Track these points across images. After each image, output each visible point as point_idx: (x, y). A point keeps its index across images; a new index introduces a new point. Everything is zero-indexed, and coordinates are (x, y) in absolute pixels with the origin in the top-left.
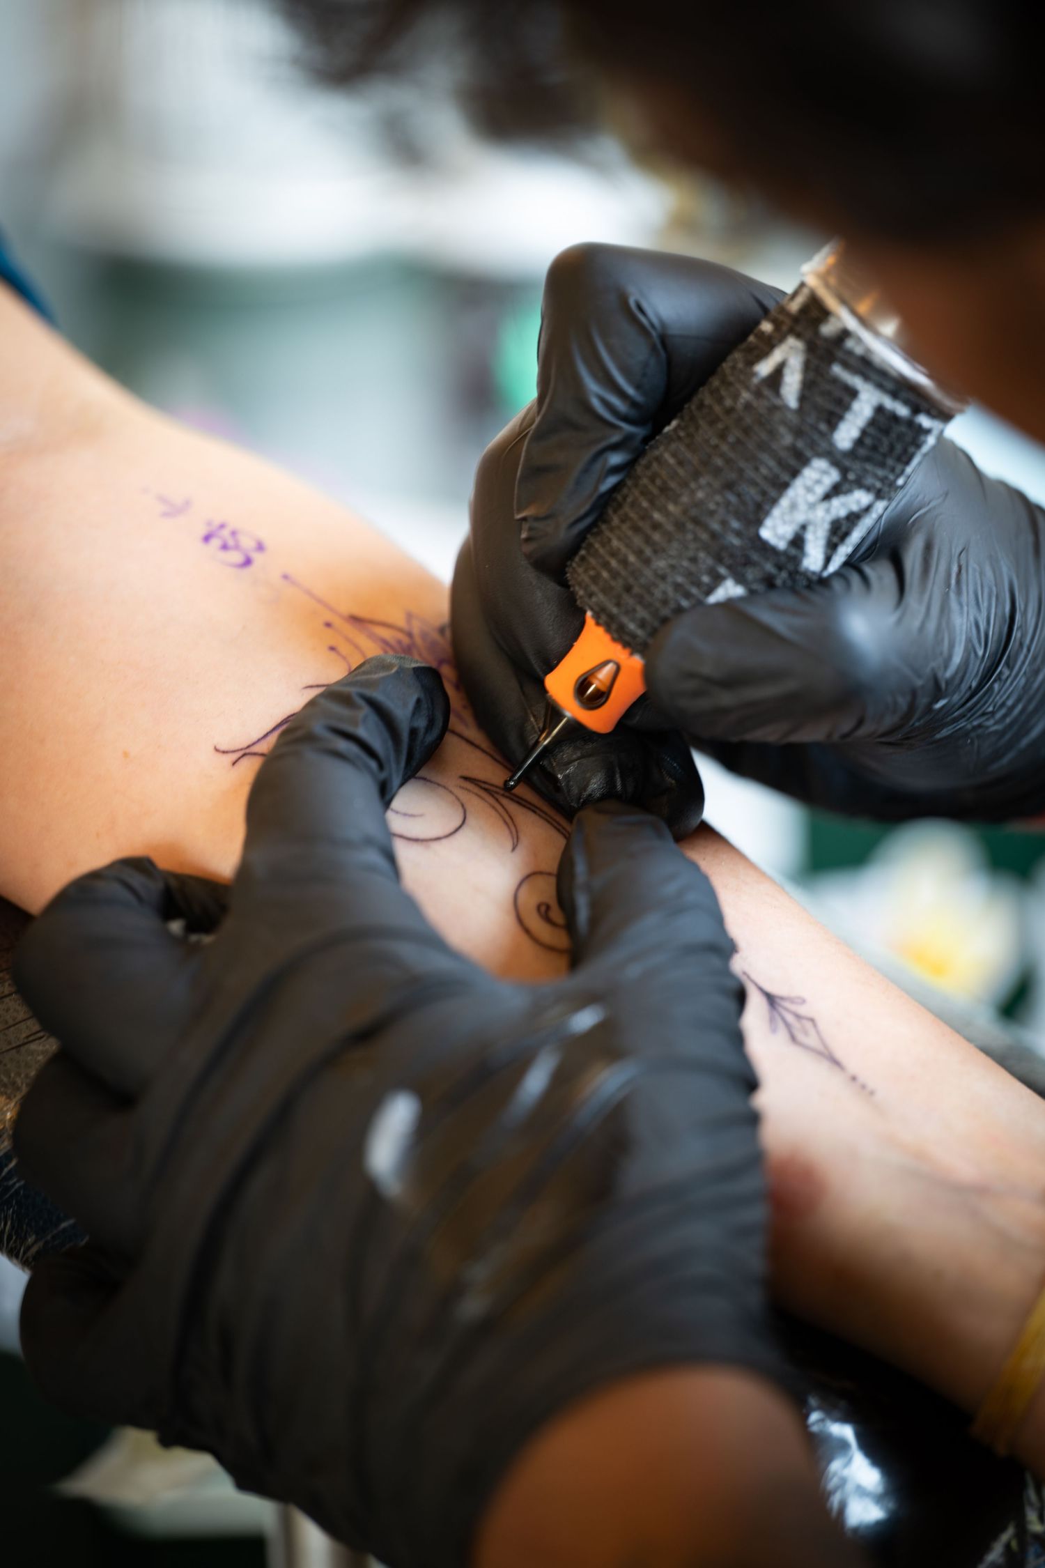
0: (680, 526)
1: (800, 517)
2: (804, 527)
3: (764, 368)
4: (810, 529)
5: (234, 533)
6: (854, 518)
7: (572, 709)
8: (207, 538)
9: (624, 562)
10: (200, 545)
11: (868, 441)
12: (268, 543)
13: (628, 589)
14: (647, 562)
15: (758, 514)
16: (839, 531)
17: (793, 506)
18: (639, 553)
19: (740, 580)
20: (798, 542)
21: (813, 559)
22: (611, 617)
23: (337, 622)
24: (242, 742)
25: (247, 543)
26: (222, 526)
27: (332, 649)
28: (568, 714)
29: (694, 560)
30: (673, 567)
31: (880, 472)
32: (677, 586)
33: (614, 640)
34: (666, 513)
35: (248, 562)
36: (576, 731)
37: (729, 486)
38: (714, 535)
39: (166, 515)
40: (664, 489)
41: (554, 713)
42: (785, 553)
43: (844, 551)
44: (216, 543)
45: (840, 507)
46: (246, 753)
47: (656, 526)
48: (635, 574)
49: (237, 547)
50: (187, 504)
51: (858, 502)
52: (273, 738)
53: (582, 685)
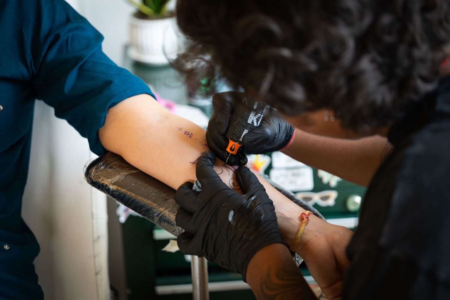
0: (237, 124)
1: (252, 119)
2: (253, 120)
3: (243, 101)
4: (254, 120)
5: (188, 132)
6: (259, 118)
7: (231, 152)
8: (185, 133)
9: (232, 131)
10: (184, 134)
11: (258, 107)
12: (193, 134)
13: (233, 134)
14: (235, 130)
15: (247, 120)
16: (258, 120)
17: (251, 118)
18: (233, 129)
19: (247, 129)
20: (253, 122)
21: (255, 124)
22: (232, 138)
23: (203, 145)
24: (193, 161)
25: (190, 134)
26: (187, 131)
27: (203, 148)
28: (230, 153)
29: (240, 128)
30: (238, 130)
31: (261, 111)
32: (239, 132)
33: (233, 141)
34: (236, 123)
35: (191, 137)
36: (232, 154)
37: (242, 117)
38: (242, 124)
39: (179, 130)
40: (234, 120)
41: (228, 153)
42: (251, 124)
43: (259, 123)
44: (186, 134)
45: (257, 117)
46: (194, 163)
47: (234, 125)
48: (233, 132)
49: (189, 135)
50: (182, 128)
51: (259, 116)
52: (197, 161)
53: (231, 149)
